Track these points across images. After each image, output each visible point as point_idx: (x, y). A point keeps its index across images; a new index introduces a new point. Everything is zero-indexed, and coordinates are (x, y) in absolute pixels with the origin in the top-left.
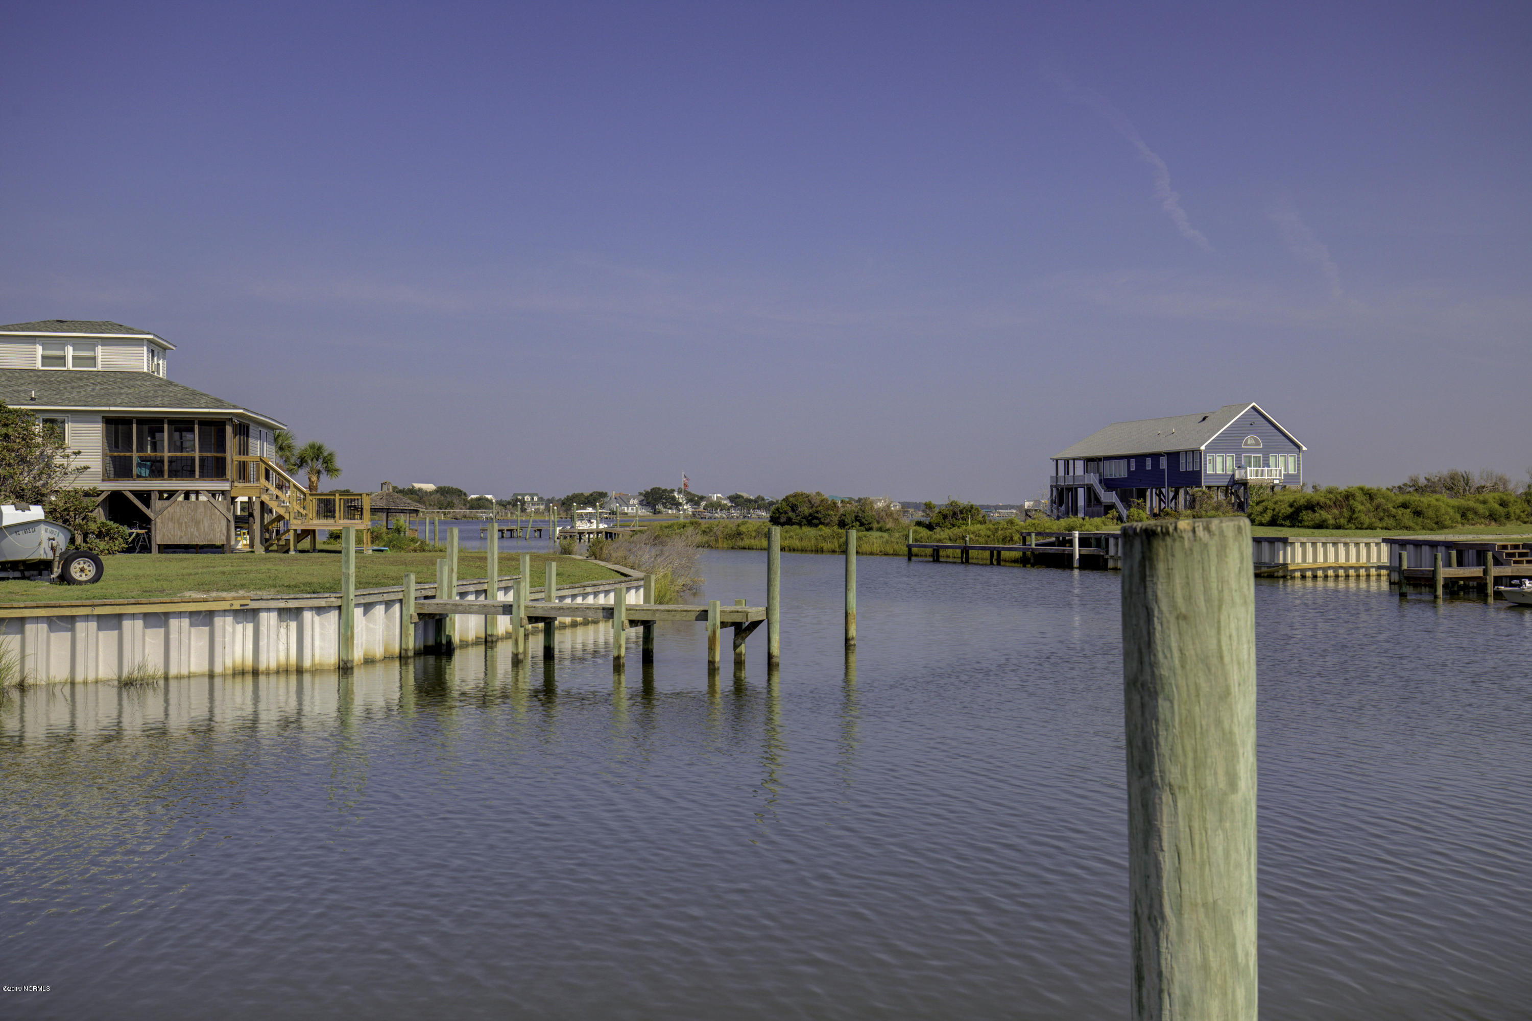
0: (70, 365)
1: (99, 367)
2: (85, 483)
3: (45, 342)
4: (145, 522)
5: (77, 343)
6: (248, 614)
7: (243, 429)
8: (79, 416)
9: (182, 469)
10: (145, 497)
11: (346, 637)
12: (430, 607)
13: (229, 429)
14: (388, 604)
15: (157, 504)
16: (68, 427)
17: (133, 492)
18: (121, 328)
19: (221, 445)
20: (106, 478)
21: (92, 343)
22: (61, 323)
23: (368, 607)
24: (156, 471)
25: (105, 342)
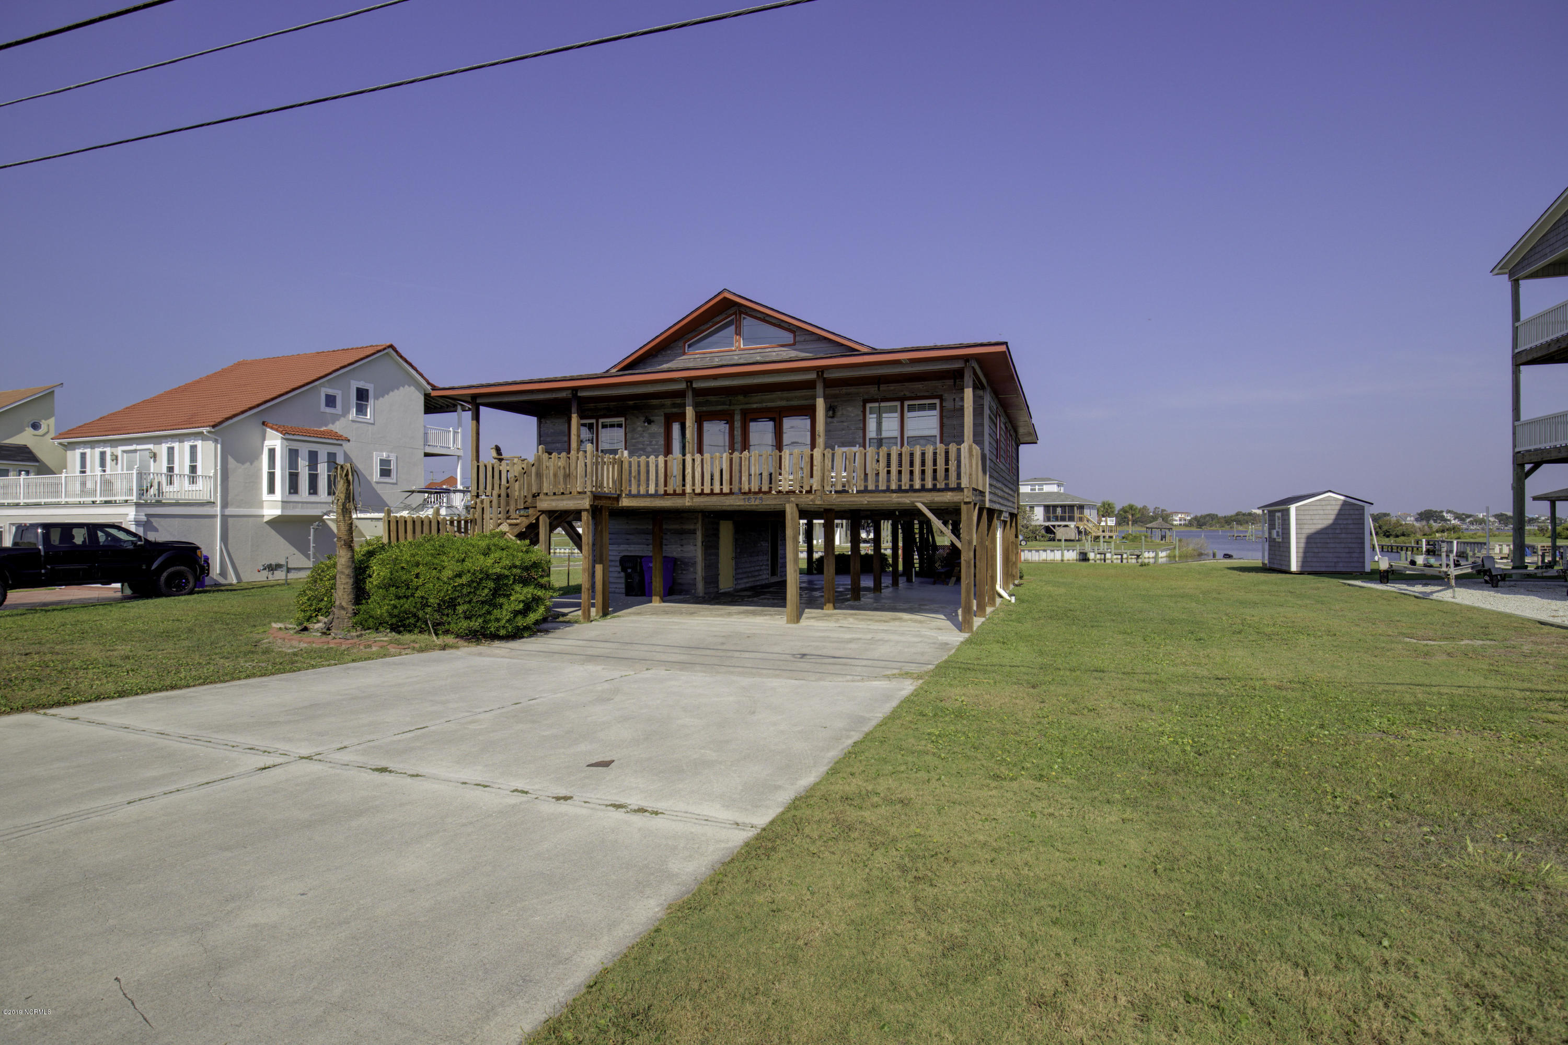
0: (1037, 491)
1: (1044, 491)
2: (1038, 523)
3: (1031, 485)
4: (1054, 533)
5: (1039, 485)
6: (1045, 551)
7: (1081, 507)
8: (1038, 506)
9: (1063, 519)
10: (1054, 526)
11: (1062, 555)
12: (1082, 551)
13: (1075, 508)
14: (1073, 550)
15: (1057, 528)
16: (1036, 509)
17: (1052, 526)
18: (1050, 479)
19: (1073, 512)
20: (1044, 521)
21: (1042, 485)
22: (1035, 479)
23: (1068, 550)
24: (1057, 520)
25: (1046, 484)
